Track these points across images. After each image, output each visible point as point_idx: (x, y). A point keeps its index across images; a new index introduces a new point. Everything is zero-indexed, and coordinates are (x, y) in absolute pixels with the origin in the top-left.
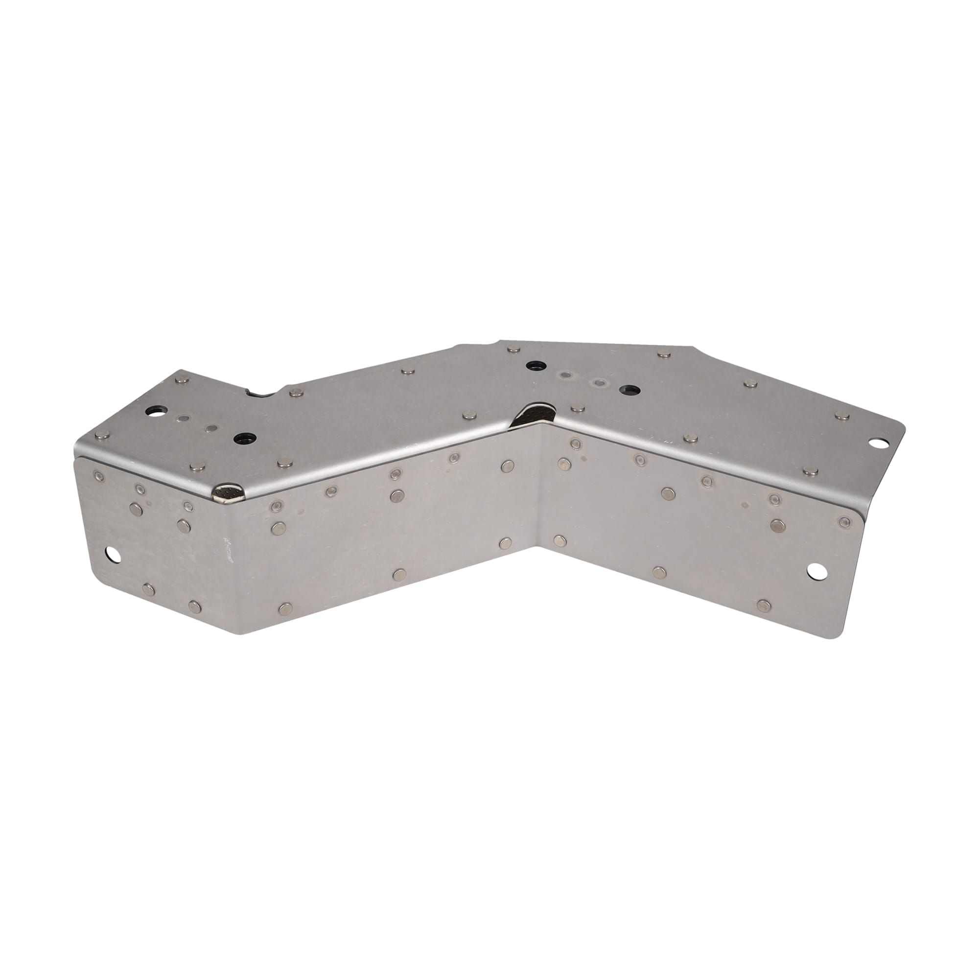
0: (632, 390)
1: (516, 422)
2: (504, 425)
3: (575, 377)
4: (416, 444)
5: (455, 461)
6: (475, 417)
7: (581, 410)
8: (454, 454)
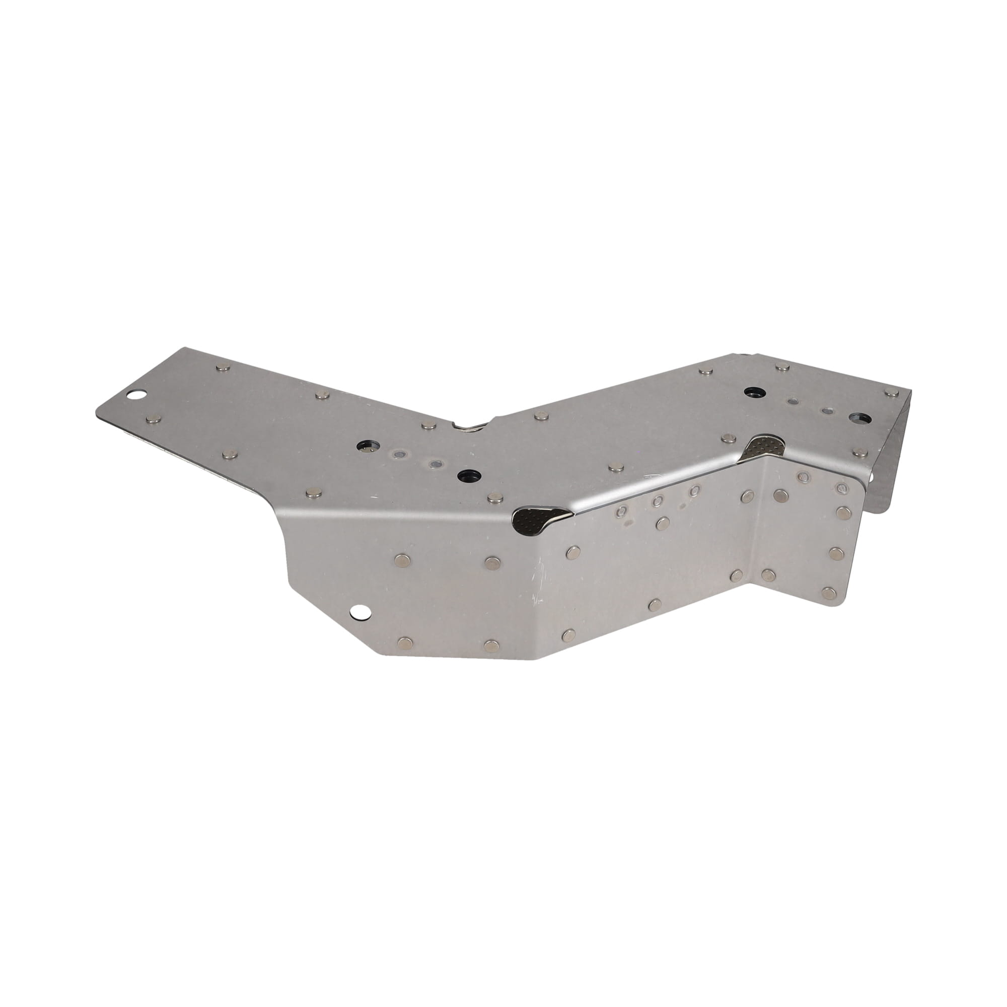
3: (426, 462)
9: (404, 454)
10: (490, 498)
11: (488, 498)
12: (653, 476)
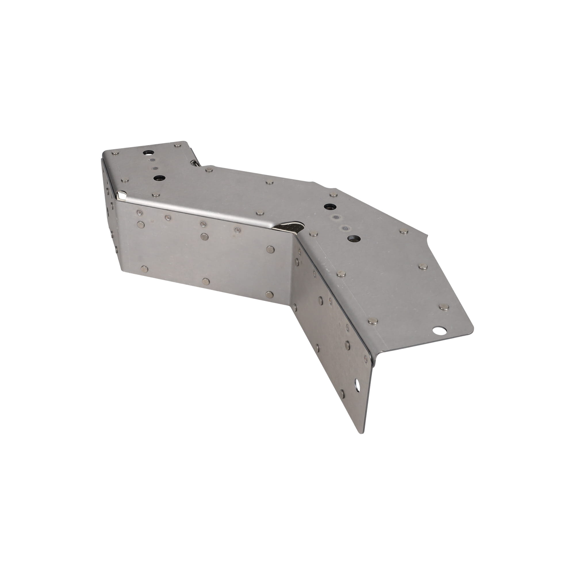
0: (357, 239)
1: (279, 227)
2: (271, 225)
4: (219, 213)
5: (238, 232)
6: (264, 214)
7: (316, 235)
8: (238, 228)
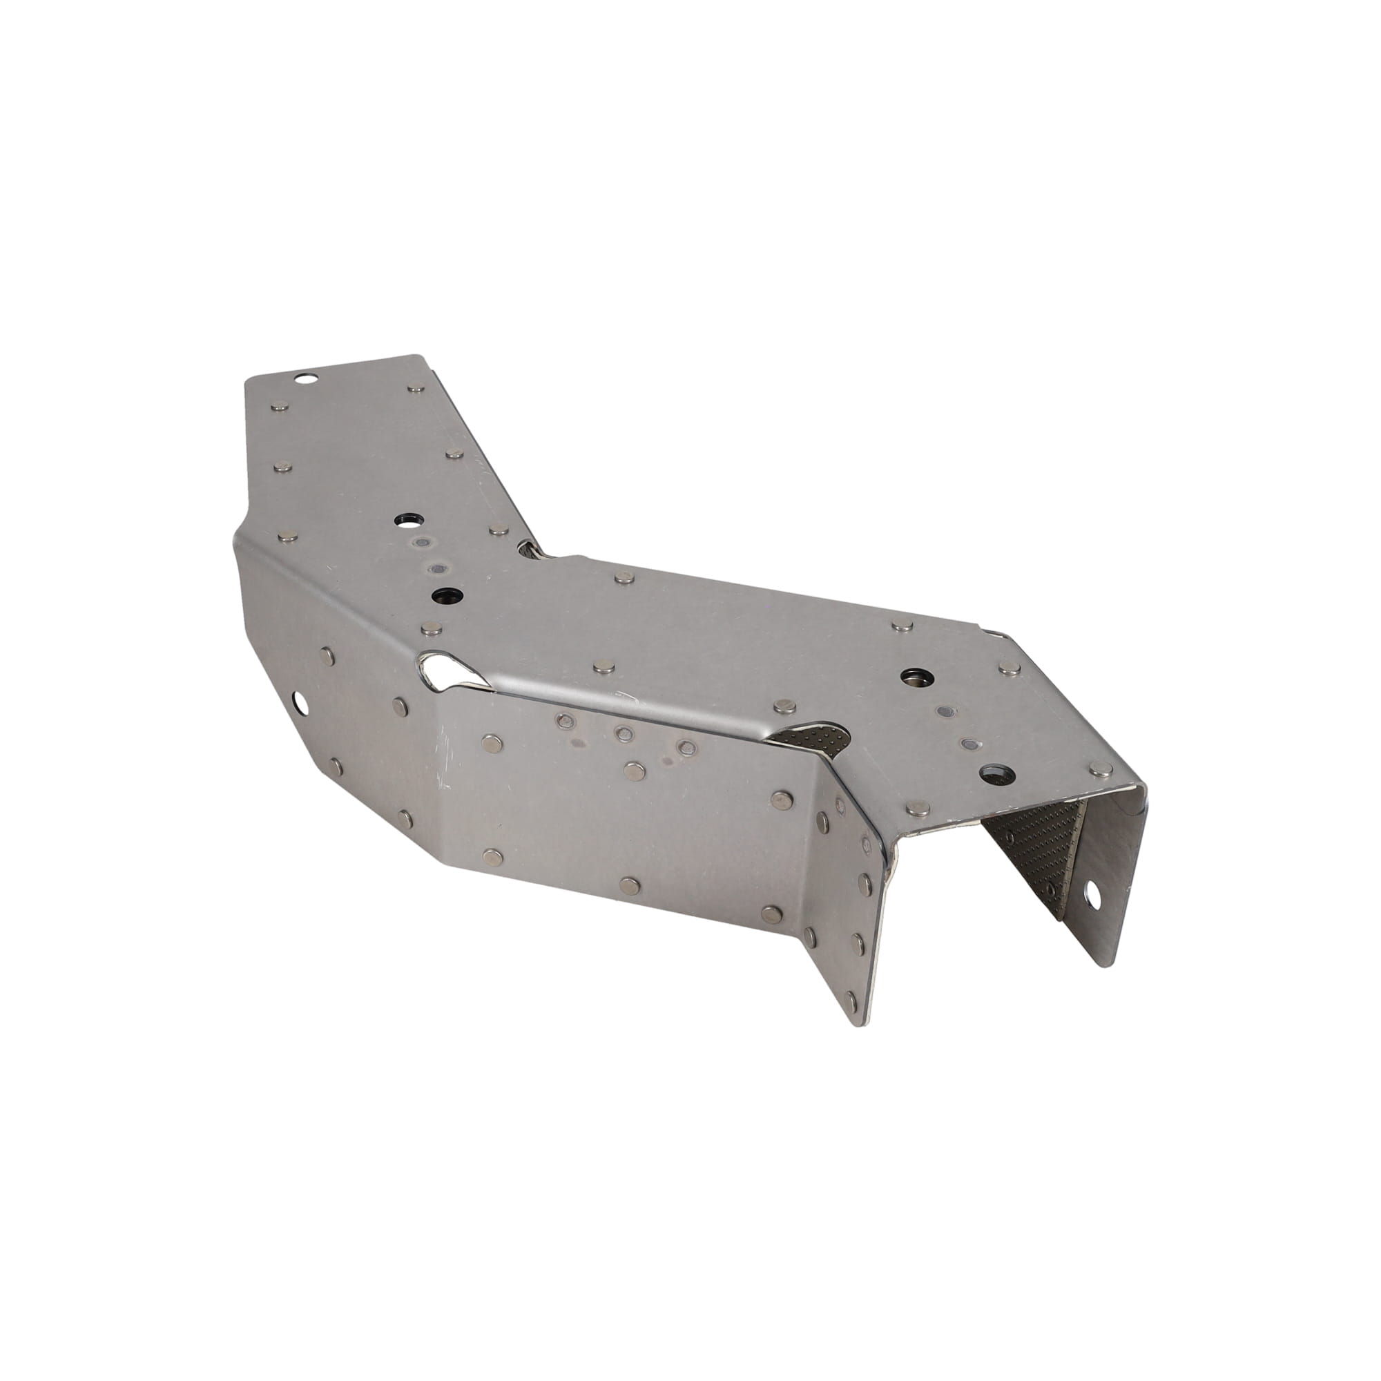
9: (428, 543)
10: (424, 628)
11: (422, 629)
12: (629, 697)
